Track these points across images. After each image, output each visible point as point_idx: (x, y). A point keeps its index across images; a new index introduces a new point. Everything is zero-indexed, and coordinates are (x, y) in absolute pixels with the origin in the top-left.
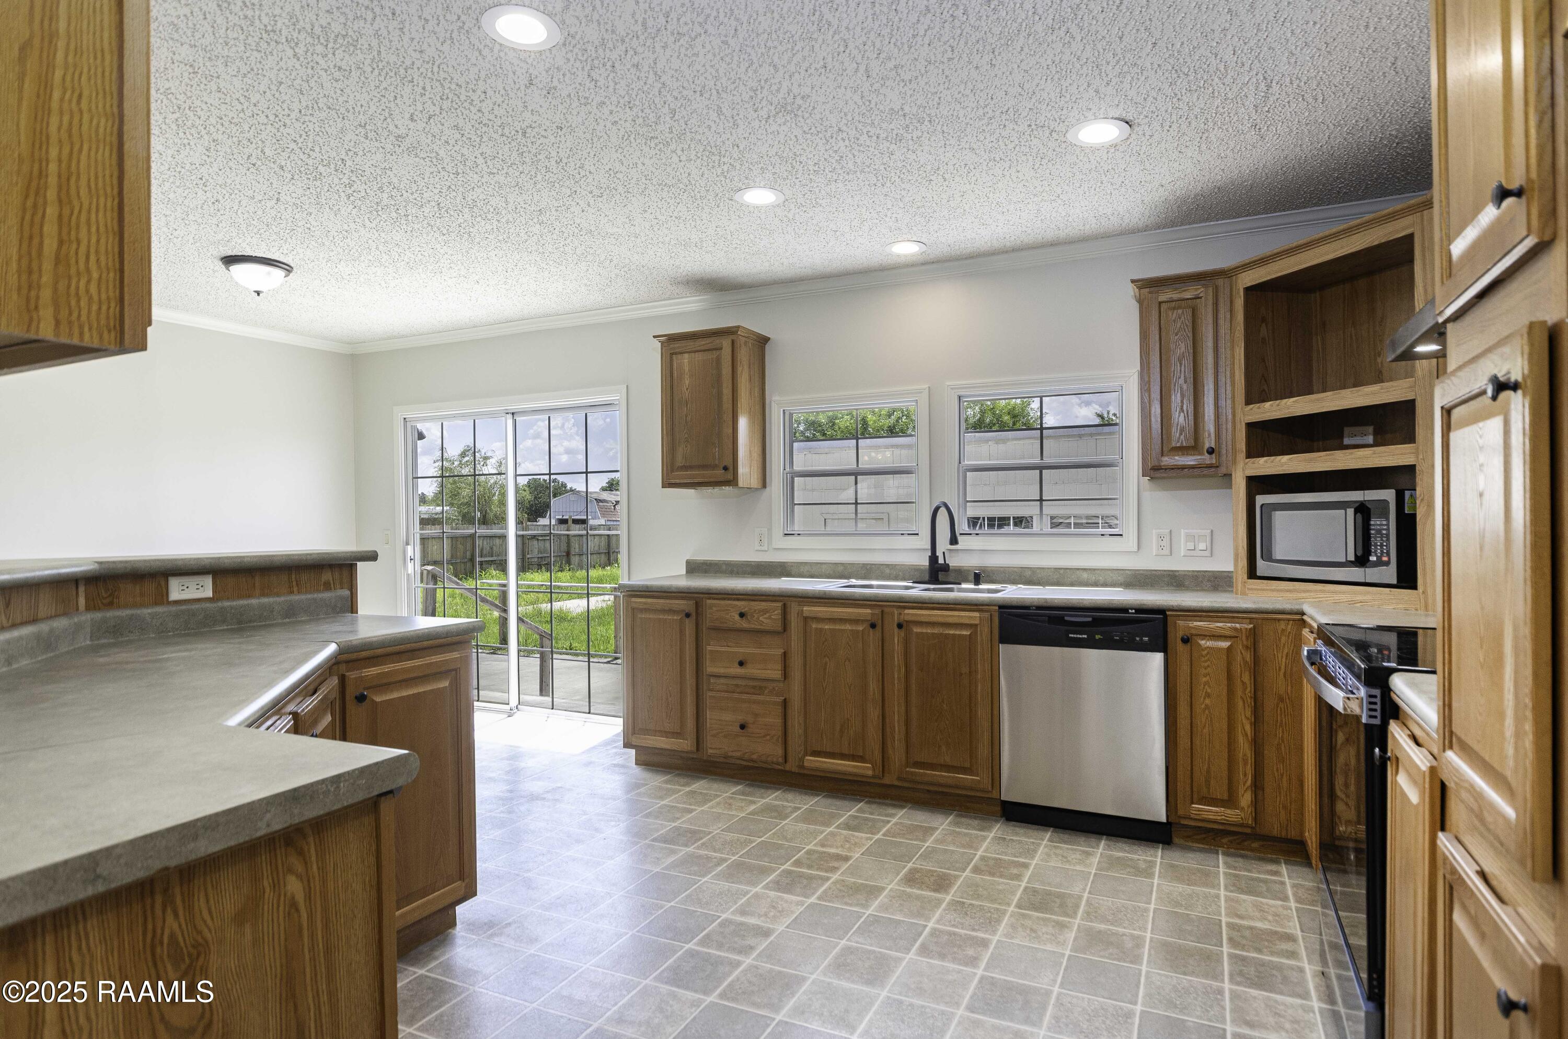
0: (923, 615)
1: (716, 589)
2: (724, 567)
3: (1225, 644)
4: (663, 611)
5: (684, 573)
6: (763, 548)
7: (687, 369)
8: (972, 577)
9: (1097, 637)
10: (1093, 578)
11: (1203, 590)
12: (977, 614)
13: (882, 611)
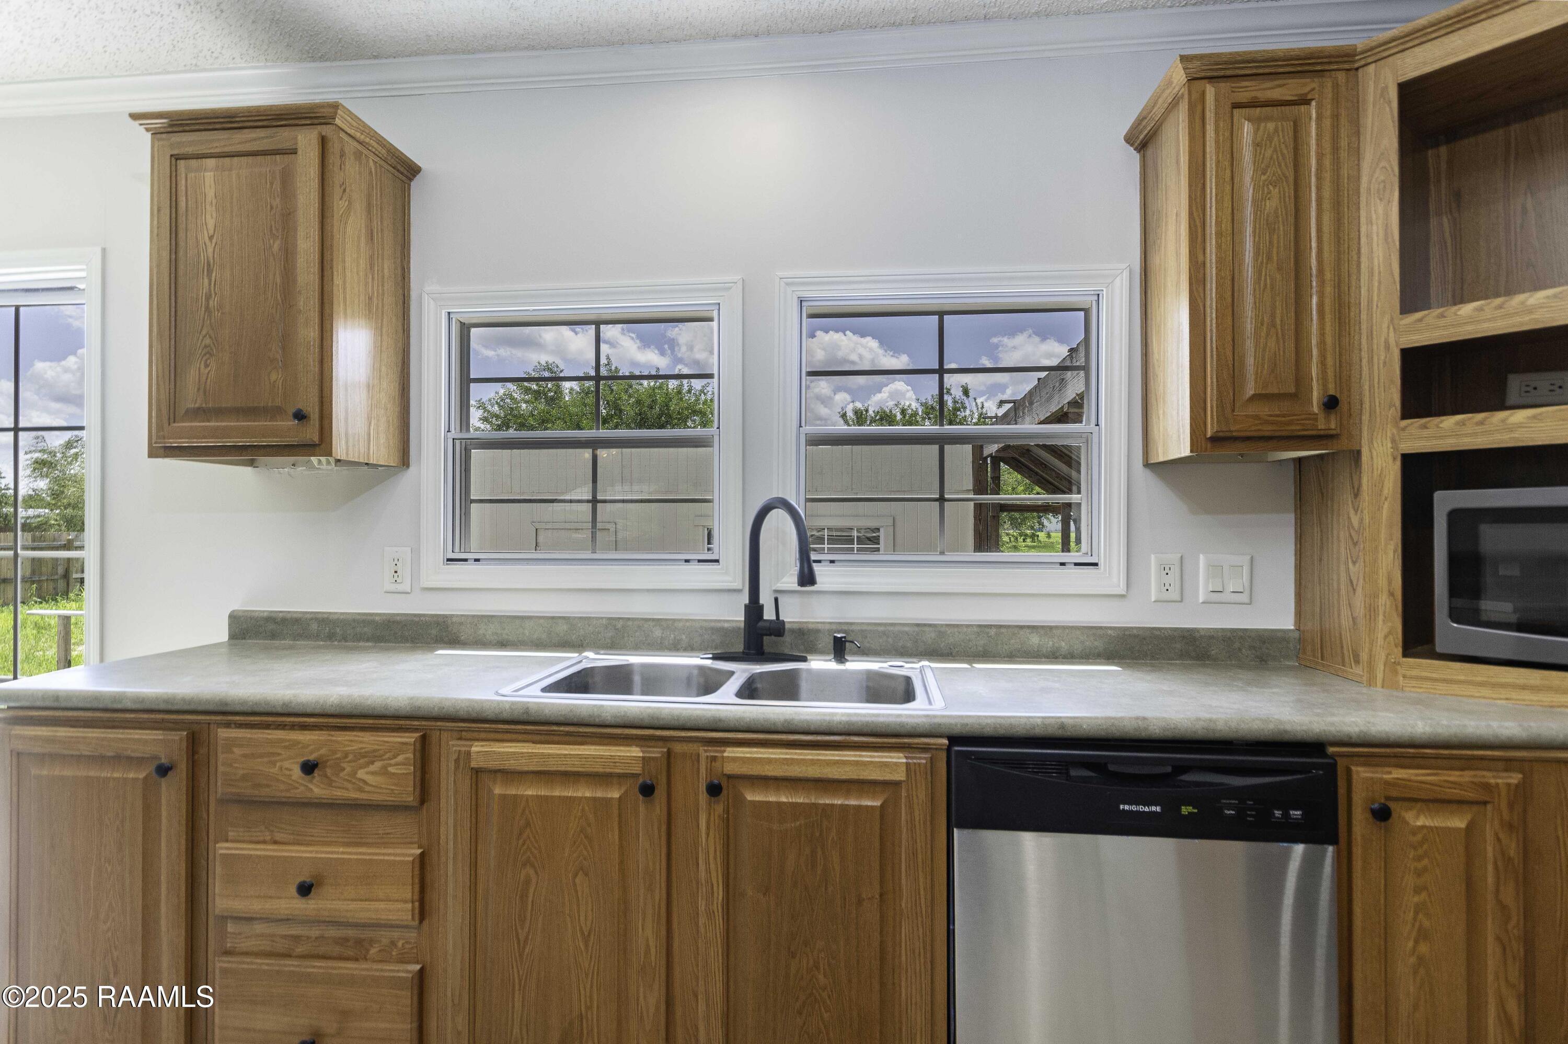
0: (769, 761)
1: (244, 702)
2: (314, 626)
3: (1458, 822)
4: (100, 760)
5: (224, 636)
6: (400, 588)
7: (210, 193)
8: (828, 643)
9: (1185, 810)
10: (1049, 644)
11: (1241, 666)
12: (898, 758)
13: (669, 753)
